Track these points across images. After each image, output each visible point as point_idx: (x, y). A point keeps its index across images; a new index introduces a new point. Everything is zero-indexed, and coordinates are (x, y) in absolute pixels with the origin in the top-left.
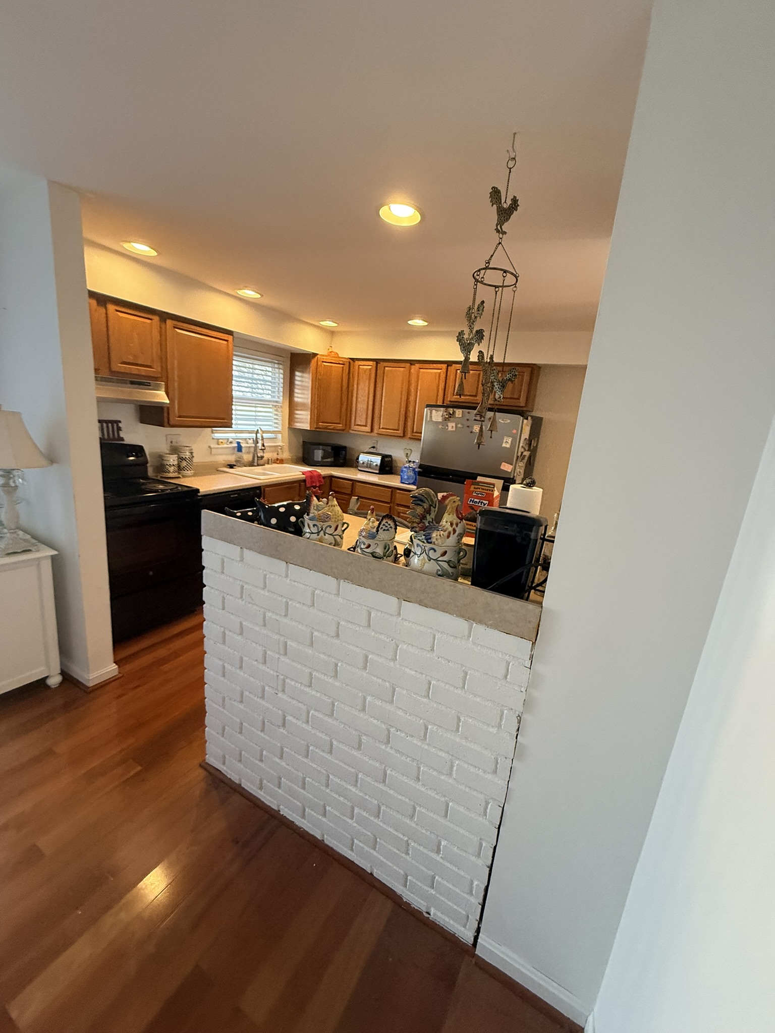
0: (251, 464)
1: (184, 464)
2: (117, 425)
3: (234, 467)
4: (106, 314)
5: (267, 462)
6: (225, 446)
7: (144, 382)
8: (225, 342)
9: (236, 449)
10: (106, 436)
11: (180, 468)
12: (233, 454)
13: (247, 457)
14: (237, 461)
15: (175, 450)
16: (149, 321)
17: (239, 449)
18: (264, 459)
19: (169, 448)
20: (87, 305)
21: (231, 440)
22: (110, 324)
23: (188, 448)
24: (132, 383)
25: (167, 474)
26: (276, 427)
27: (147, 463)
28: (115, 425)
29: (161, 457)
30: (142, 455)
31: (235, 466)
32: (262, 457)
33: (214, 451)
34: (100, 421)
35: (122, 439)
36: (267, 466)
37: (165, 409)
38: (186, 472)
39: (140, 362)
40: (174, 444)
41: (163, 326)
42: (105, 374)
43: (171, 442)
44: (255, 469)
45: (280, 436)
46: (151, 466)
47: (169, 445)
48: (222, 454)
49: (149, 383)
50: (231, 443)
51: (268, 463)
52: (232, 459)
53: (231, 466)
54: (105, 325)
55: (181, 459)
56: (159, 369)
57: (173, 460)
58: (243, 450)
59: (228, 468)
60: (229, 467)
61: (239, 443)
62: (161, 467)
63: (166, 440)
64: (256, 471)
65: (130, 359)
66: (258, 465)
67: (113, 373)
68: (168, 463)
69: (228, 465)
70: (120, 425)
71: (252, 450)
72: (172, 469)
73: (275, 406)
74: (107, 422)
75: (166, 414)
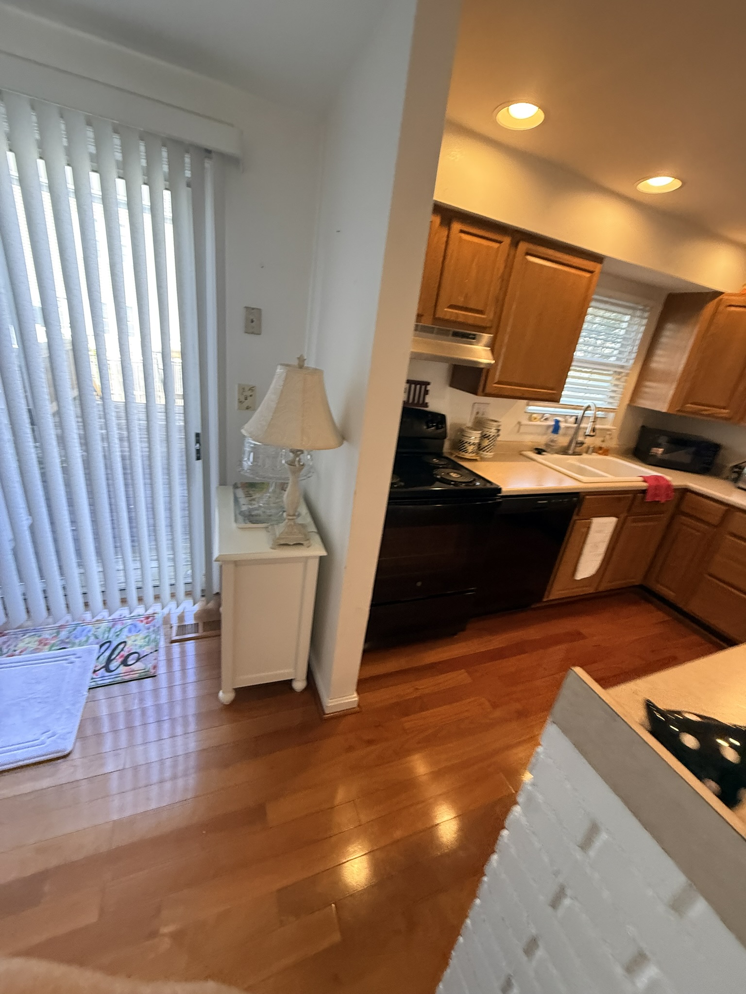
0: (564, 451)
1: (486, 442)
2: (426, 388)
3: (544, 453)
4: (448, 236)
5: (585, 450)
6: (539, 423)
7: (470, 334)
8: (588, 275)
9: (551, 429)
10: (411, 401)
11: (480, 448)
12: (545, 434)
13: (562, 440)
14: (547, 445)
15: (480, 424)
16: (496, 245)
17: (556, 429)
18: (585, 445)
19: (472, 420)
20: (428, 224)
21: (547, 416)
22: (449, 252)
23: (495, 423)
24: (456, 334)
25: (464, 453)
26: (611, 403)
27: (445, 437)
28: (423, 387)
29: (461, 432)
30: (442, 427)
31: (544, 451)
32: (582, 443)
33: (522, 430)
34: (408, 382)
35: (426, 405)
36: (585, 456)
37: (484, 372)
38: (485, 453)
39: (472, 306)
40: (480, 416)
41: (512, 253)
42: (427, 322)
43: (478, 413)
44: (568, 459)
45: (611, 415)
46: (449, 439)
47: (473, 416)
48: (531, 434)
49: (474, 335)
50: (546, 419)
51: (587, 452)
52: (541, 440)
53: (539, 451)
54: (442, 254)
55: (484, 437)
56: (491, 316)
57: (474, 437)
58: (561, 431)
59: (534, 453)
60: (536, 452)
61: (557, 422)
62: (459, 445)
63: (472, 410)
64: (569, 461)
65: (460, 301)
66: (574, 454)
67: (436, 320)
68: (469, 441)
69: (537, 449)
70: (429, 388)
71: (572, 432)
72: (471, 448)
73: (620, 373)
74: (416, 383)
75: (483, 378)
